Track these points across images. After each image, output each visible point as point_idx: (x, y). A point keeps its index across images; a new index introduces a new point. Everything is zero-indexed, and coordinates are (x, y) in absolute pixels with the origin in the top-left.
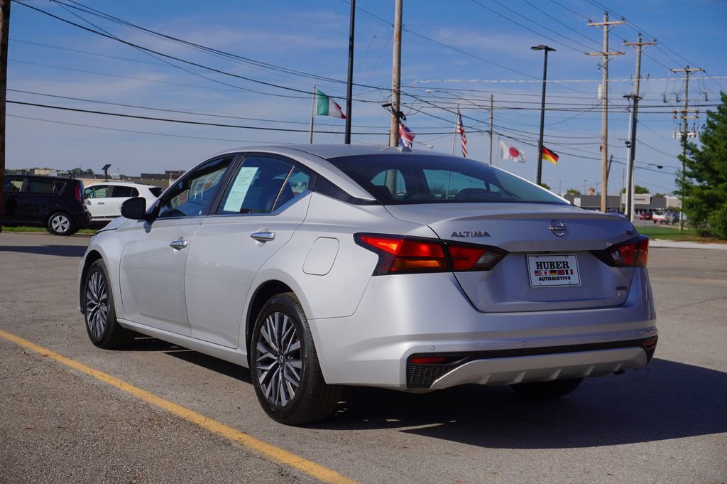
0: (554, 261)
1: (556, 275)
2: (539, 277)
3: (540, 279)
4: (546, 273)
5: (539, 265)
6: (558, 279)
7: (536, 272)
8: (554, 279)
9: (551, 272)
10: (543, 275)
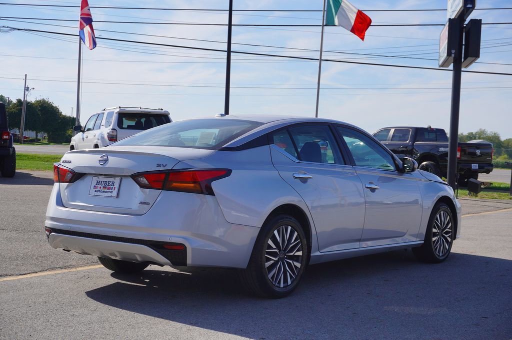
0: (108, 181)
1: (105, 190)
2: (95, 190)
3: (96, 191)
4: (100, 188)
5: (98, 183)
6: (106, 192)
7: (95, 186)
8: (104, 192)
9: (104, 187)
10: (98, 189)
